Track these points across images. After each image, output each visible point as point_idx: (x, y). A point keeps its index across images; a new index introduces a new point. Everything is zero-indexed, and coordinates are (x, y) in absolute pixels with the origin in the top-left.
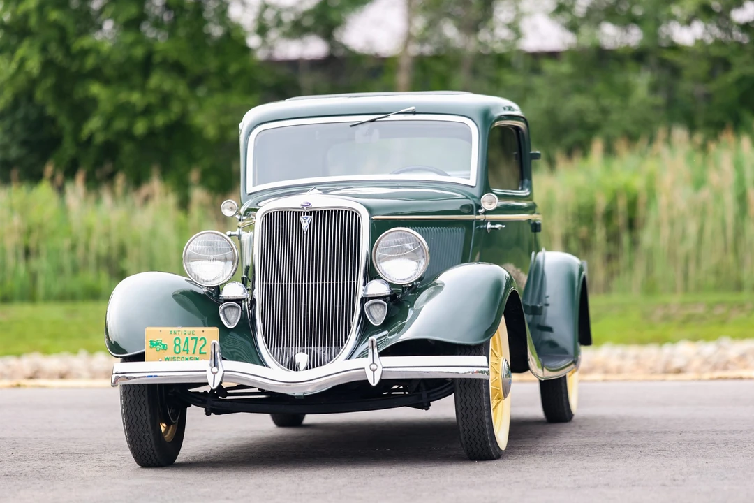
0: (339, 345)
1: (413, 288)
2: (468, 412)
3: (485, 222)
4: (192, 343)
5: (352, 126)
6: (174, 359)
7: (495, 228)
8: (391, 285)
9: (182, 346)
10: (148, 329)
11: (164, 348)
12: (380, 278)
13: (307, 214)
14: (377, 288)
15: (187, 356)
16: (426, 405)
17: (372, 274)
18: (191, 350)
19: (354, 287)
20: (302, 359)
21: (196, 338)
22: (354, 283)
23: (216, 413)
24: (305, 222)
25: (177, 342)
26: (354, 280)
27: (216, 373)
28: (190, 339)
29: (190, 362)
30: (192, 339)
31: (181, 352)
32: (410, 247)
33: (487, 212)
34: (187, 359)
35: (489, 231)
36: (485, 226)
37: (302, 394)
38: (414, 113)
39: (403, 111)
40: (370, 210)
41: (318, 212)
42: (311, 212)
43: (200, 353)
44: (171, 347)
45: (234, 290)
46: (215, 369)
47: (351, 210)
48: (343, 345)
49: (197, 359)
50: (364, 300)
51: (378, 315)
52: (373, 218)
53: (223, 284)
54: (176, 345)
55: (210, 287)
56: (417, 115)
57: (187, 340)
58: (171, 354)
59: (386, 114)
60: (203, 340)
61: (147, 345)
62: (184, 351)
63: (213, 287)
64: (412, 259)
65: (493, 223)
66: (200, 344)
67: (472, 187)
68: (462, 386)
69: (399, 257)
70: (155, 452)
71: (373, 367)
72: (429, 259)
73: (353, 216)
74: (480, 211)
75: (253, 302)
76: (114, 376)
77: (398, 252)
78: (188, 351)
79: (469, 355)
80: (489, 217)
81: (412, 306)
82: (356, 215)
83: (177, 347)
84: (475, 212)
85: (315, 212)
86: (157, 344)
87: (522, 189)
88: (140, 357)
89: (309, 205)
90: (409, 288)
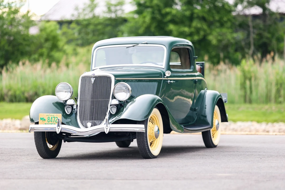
0: (102, 120)
1: (127, 102)
2: (140, 143)
3: (168, 80)
4: (53, 119)
5: (127, 48)
6: (47, 124)
7: (171, 82)
8: (119, 101)
9: (50, 119)
10: (40, 114)
11: (45, 120)
12: (116, 99)
13: (94, 78)
14: (115, 102)
15: (52, 123)
16: (132, 140)
17: (114, 97)
18: (53, 121)
19: (108, 101)
20: (89, 124)
21: (55, 117)
22: (108, 100)
23: (68, 141)
24: (93, 80)
25: (49, 119)
26: (108, 99)
27: (59, 128)
28: (53, 118)
29: (52, 125)
30: (53, 117)
31: (50, 122)
32: (124, 88)
33: (167, 77)
34: (52, 124)
35: (169, 83)
36: (167, 82)
37: (88, 136)
38: (147, 44)
39: (143, 43)
40: (116, 76)
41: (97, 77)
42: (95, 77)
43: (56, 122)
44: (47, 120)
45: (71, 102)
46: (59, 127)
47: (108, 76)
48: (103, 120)
49: (55, 124)
50: (111, 105)
51: (114, 111)
52: (116, 79)
53: (67, 100)
54: (48, 119)
55: (64, 101)
56: (148, 44)
57: (52, 118)
58: (46, 122)
59: (138, 44)
60: (57, 118)
61: (40, 119)
62: (51, 121)
63: (65, 101)
64: (126, 93)
65: (171, 80)
66: (56, 119)
67: (163, 68)
68: (138, 134)
69: (121, 92)
70: (46, 154)
71: (107, 127)
72: (131, 92)
73: (109, 78)
74: (165, 76)
75: (77, 106)
76: (30, 129)
77: (121, 90)
78: (52, 121)
79: (140, 124)
80: (169, 79)
81: (126, 107)
82: (110, 78)
83: (49, 120)
84: (163, 77)
85: (96, 77)
86: (42, 119)
87: (190, 69)
88: (37, 123)
89: (94, 75)
90: (126, 102)
